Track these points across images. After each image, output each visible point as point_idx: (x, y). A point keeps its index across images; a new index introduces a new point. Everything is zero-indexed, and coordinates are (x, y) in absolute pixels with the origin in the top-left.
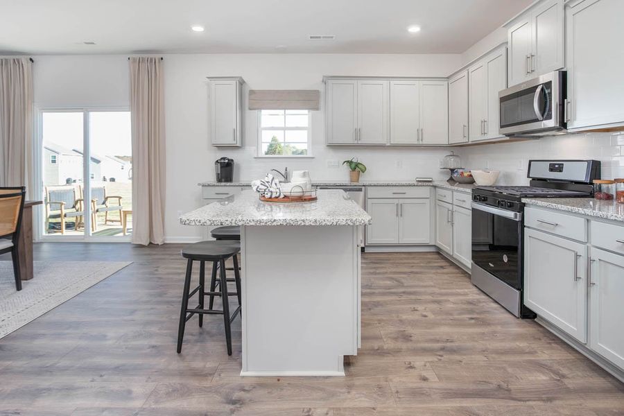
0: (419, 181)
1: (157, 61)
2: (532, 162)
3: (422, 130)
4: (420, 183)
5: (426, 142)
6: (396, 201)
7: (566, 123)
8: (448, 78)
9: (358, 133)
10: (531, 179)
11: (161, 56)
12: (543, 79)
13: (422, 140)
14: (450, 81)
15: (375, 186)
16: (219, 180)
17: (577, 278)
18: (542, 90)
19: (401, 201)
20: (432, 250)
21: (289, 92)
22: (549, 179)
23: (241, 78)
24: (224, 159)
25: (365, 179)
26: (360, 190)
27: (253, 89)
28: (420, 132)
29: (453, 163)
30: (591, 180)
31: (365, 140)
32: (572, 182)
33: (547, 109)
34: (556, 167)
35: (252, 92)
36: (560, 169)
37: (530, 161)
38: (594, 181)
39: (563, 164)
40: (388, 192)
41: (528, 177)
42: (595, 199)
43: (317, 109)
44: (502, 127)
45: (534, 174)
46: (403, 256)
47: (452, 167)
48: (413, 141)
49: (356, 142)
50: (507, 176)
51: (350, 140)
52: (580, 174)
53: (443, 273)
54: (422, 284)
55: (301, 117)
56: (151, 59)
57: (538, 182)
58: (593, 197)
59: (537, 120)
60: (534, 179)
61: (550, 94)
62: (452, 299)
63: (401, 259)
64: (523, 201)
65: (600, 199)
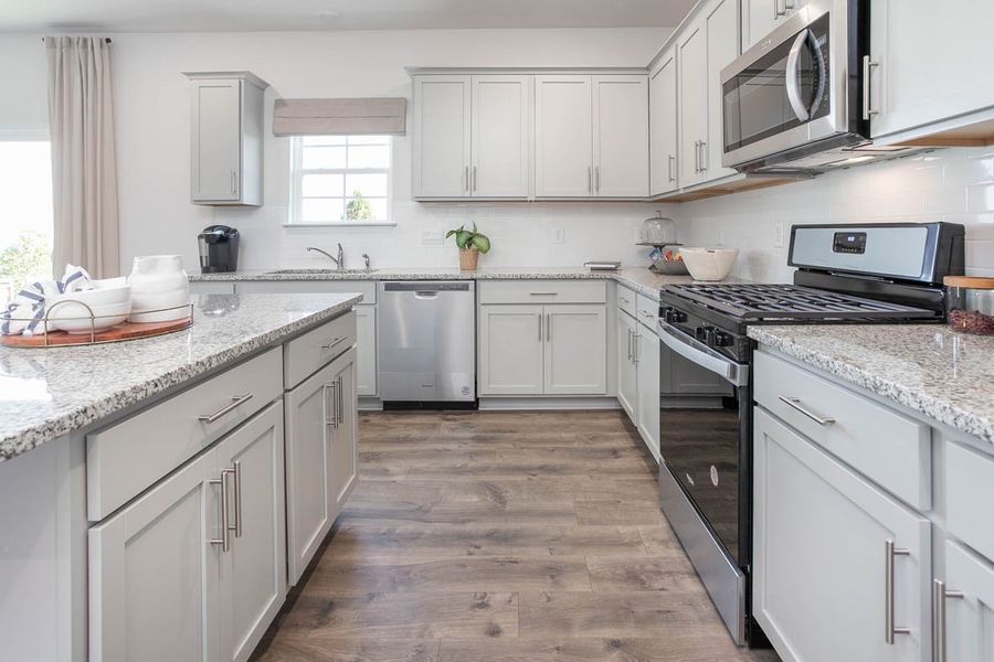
0: (592, 269)
1: (96, 46)
2: (798, 231)
3: (597, 169)
4: (596, 274)
5: (605, 192)
6: (538, 310)
7: (868, 122)
8: (648, 69)
9: (471, 176)
10: (797, 269)
11: (105, 36)
12: (809, 14)
13: (597, 189)
14: (653, 73)
15: (494, 279)
16: (206, 270)
17: (893, 633)
18: (808, 42)
19: (549, 310)
20: (611, 406)
21: (351, 102)
22: (835, 271)
23: (248, 73)
24: (212, 228)
25: (488, 267)
26: (465, 288)
27: (285, 96)
28: (594, 176)
29: (659, 233)
30: (938, 275)
31: (485, 190)
32: (887, 278)
33: (822, 87)
34: (850, 241)
35: (280, 103)
36: (859, 248)
37: (794, 228)
38: (948, 281)
39: (864, 234)
40: (521, 292)
41: (790, 263)
42: (948, 330)
43: (404, 133)
44: (727, 149)
45: (802, 258)
46: (551, 420)
47: (658, 242)
48: (581, 191)
49: (467, 194)
50: (755, 261)
51: (456, 190)
52: (909, 259)
53: (610, 472)
54: (549, 505)
55: (375, 149)
56: (85, 40)
57: (811, 276)
58: (944, 322)
59: (796, 123)
60: (803, 269)
61: (826, 47)
62: (594, 559)
63: (541, 429)
64: (750, 335)
65: (966, 331)
